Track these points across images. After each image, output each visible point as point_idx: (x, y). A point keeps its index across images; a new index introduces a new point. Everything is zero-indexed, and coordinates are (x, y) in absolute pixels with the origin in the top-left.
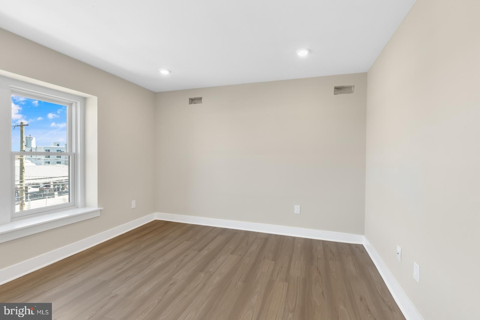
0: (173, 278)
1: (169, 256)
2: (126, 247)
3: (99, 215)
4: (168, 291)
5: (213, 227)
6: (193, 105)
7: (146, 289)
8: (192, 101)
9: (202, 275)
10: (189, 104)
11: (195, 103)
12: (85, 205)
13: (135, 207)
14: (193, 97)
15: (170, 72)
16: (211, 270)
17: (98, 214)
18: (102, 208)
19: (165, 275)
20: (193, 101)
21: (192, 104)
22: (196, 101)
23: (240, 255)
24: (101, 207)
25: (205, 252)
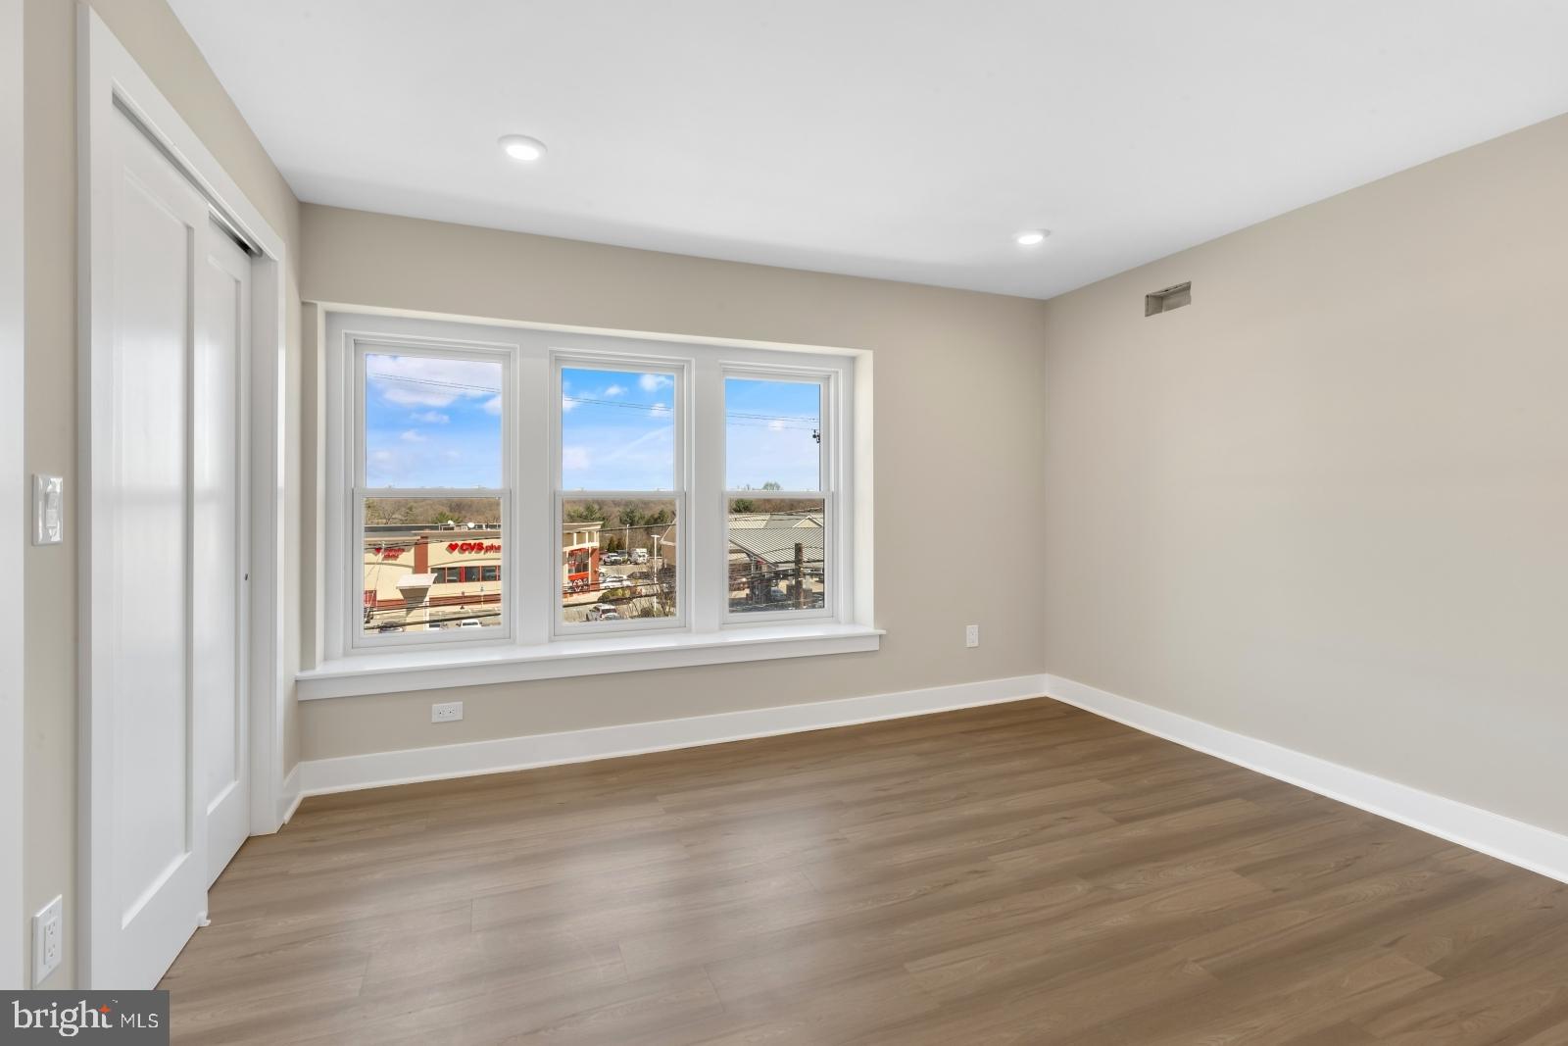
0: (989, 858)
1: (1015, 803)
2: (926, 746)
3: (877, 648)
4: (956, 882)
5: (1231, 764)
6: (1165, 314)
7: (908, 856)
8: (1158, 302)
9: (1080, 888)
10: (1147, 315)
11: (1170, 308)
12: (853, 620)
13: (976, 644)
14: (1157, 288)
15: (1047, 233)
16: (1122, 886)
17: (874, 646)
18: (883, 632)
19: (974, 843)
20: (1166, 302)
21: (1161, 311)
22: (1172, 301)
23: (1275, 891)
24: (884, 629)
25: (1140, 831)
